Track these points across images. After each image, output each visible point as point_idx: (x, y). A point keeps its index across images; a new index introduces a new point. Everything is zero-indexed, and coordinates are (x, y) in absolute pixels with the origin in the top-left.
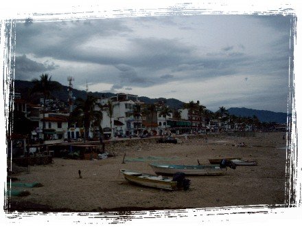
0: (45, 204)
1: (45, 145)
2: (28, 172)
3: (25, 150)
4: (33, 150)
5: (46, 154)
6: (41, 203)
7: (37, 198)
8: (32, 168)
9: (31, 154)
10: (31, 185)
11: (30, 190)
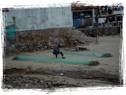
0: (114, 74)
1: (114, 15)
2: (97, 43)
3: (94, 21)
4: (101, 20)
5: (115, 24)
6: (111, 73)
7: (106, 68)
8: (101, 38)
9: (100, 24)
10: (100, 55)
11: (99, 60)
